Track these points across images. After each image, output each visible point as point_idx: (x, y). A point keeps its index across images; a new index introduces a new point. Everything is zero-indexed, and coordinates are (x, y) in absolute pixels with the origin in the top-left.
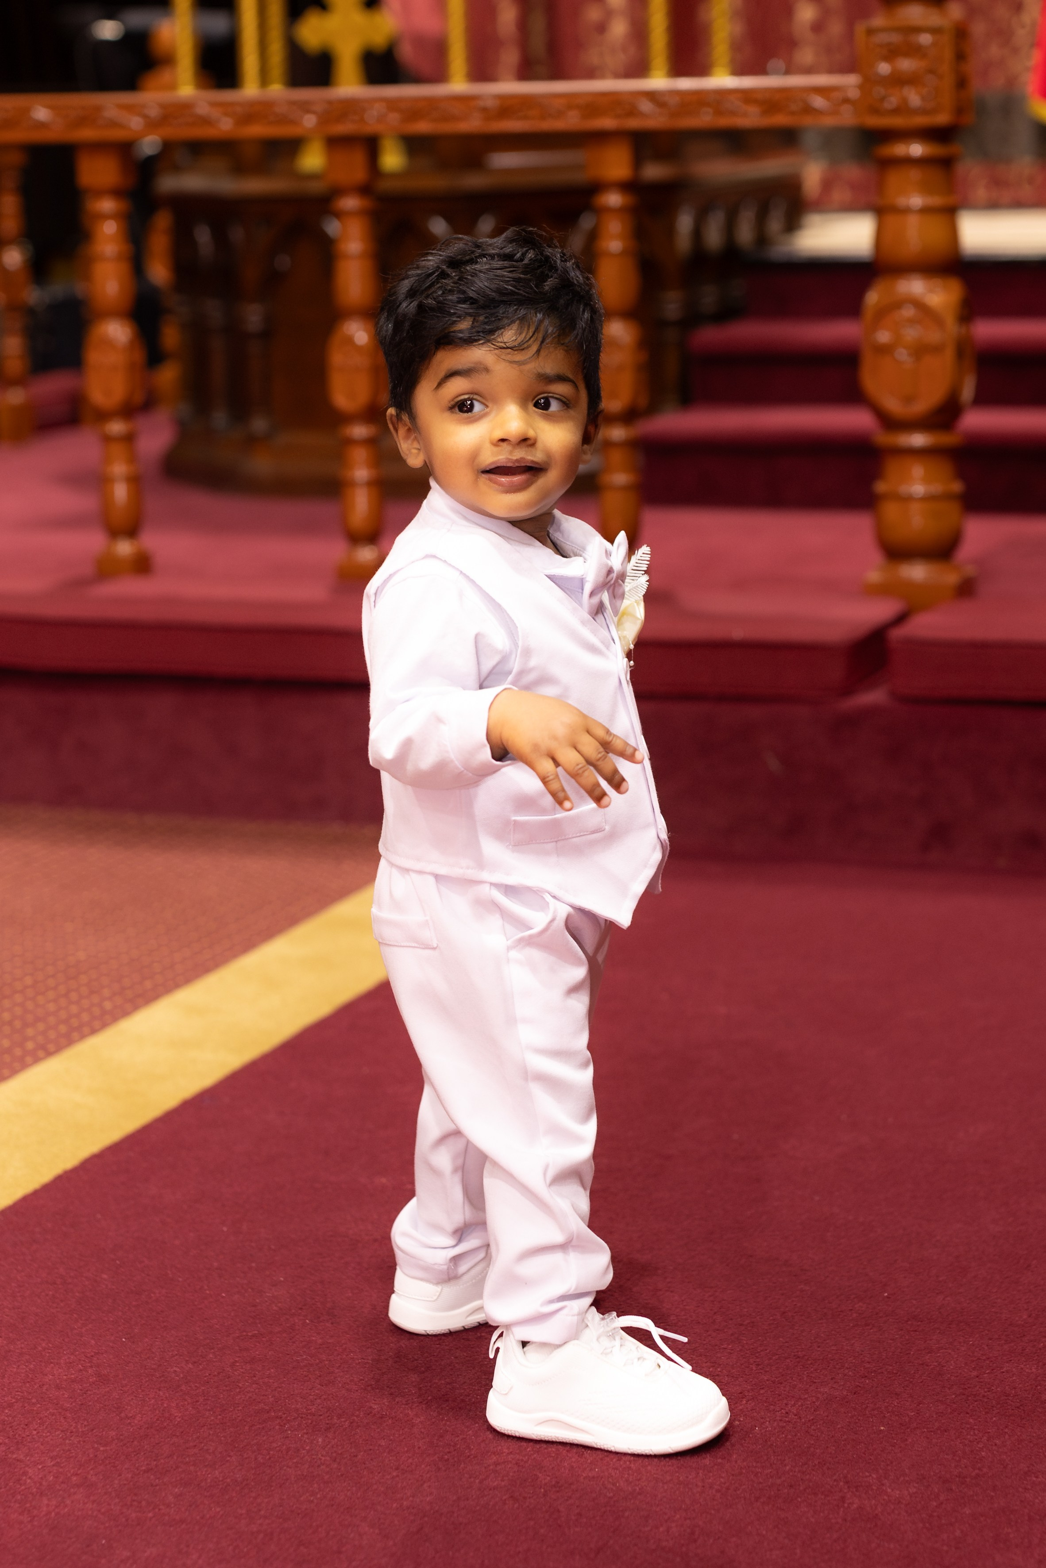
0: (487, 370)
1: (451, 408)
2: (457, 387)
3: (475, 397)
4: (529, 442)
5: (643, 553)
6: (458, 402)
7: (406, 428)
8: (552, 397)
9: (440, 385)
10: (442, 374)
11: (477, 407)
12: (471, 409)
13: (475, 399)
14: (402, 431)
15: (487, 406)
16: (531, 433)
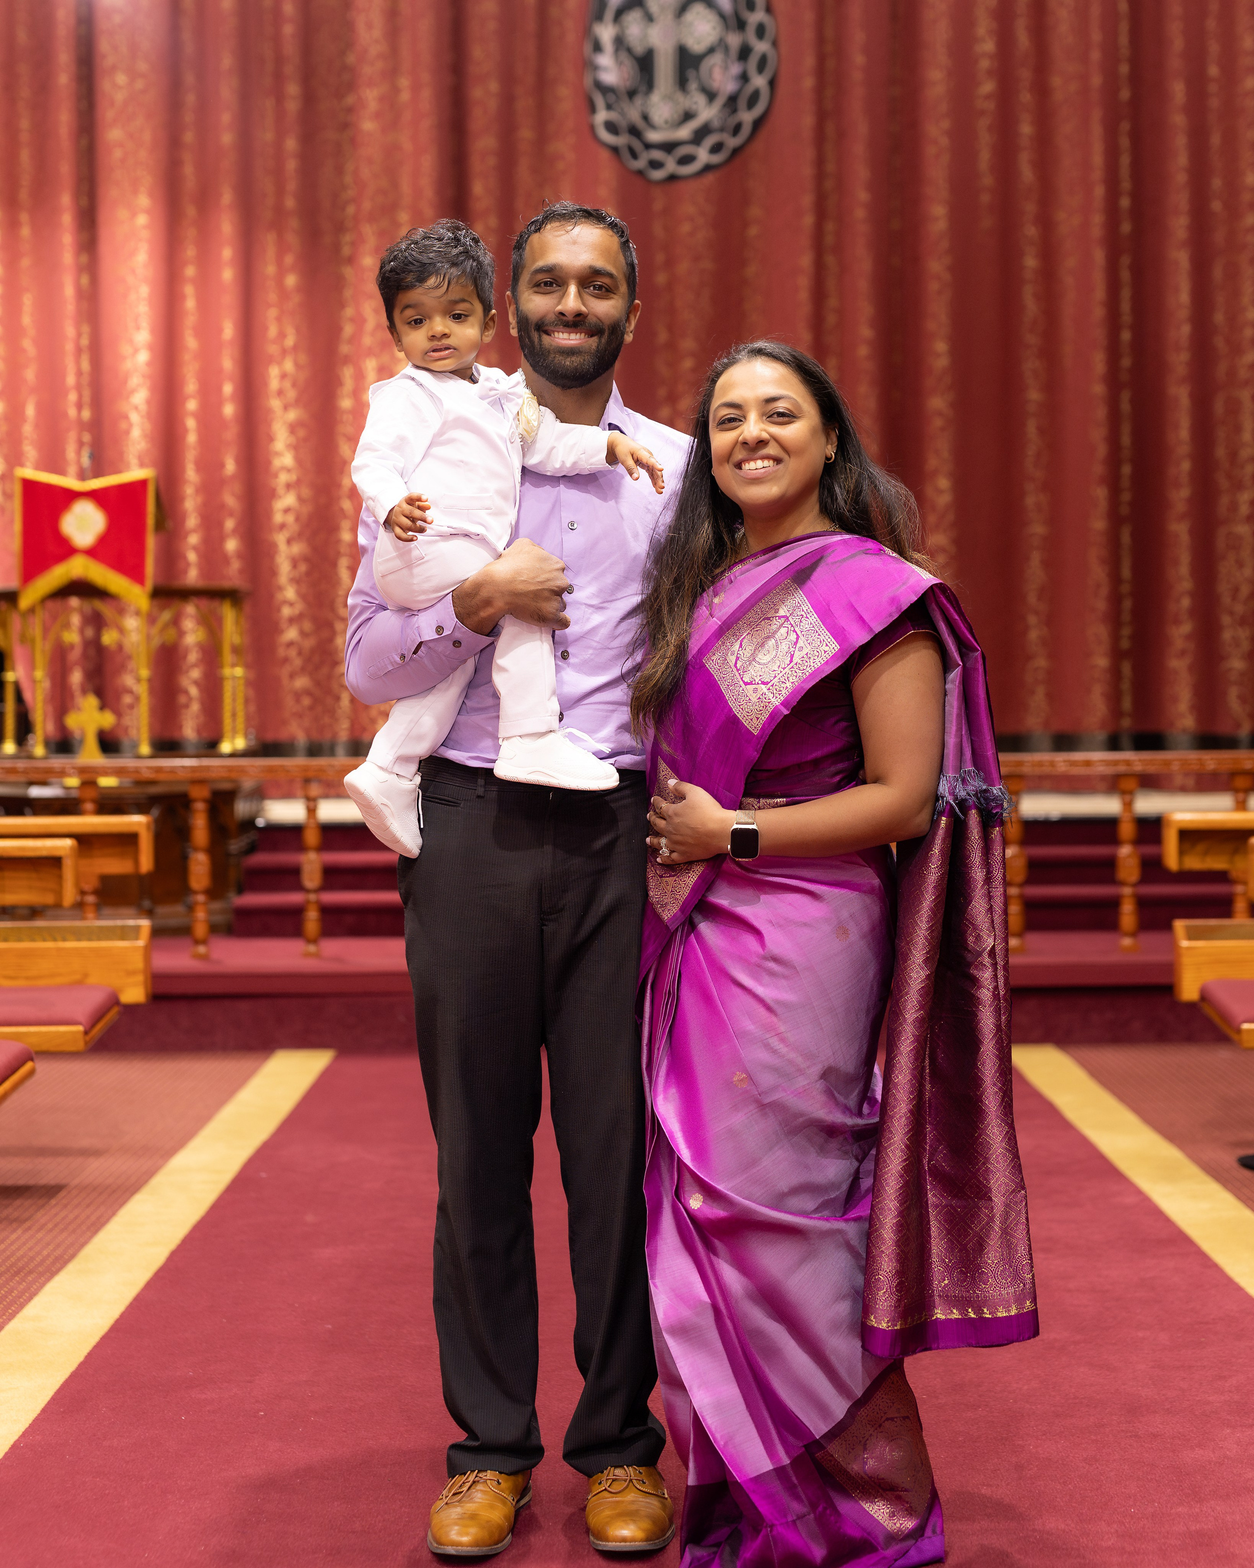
0: (423, 303)
1: (410, 323)
2: (410, 313)
9: (402, 311)
10: (402, 306)
11: (422, 321)
12: (419, 322)
13: (421, 317)
15: (426, 320)
16: (448, 332)
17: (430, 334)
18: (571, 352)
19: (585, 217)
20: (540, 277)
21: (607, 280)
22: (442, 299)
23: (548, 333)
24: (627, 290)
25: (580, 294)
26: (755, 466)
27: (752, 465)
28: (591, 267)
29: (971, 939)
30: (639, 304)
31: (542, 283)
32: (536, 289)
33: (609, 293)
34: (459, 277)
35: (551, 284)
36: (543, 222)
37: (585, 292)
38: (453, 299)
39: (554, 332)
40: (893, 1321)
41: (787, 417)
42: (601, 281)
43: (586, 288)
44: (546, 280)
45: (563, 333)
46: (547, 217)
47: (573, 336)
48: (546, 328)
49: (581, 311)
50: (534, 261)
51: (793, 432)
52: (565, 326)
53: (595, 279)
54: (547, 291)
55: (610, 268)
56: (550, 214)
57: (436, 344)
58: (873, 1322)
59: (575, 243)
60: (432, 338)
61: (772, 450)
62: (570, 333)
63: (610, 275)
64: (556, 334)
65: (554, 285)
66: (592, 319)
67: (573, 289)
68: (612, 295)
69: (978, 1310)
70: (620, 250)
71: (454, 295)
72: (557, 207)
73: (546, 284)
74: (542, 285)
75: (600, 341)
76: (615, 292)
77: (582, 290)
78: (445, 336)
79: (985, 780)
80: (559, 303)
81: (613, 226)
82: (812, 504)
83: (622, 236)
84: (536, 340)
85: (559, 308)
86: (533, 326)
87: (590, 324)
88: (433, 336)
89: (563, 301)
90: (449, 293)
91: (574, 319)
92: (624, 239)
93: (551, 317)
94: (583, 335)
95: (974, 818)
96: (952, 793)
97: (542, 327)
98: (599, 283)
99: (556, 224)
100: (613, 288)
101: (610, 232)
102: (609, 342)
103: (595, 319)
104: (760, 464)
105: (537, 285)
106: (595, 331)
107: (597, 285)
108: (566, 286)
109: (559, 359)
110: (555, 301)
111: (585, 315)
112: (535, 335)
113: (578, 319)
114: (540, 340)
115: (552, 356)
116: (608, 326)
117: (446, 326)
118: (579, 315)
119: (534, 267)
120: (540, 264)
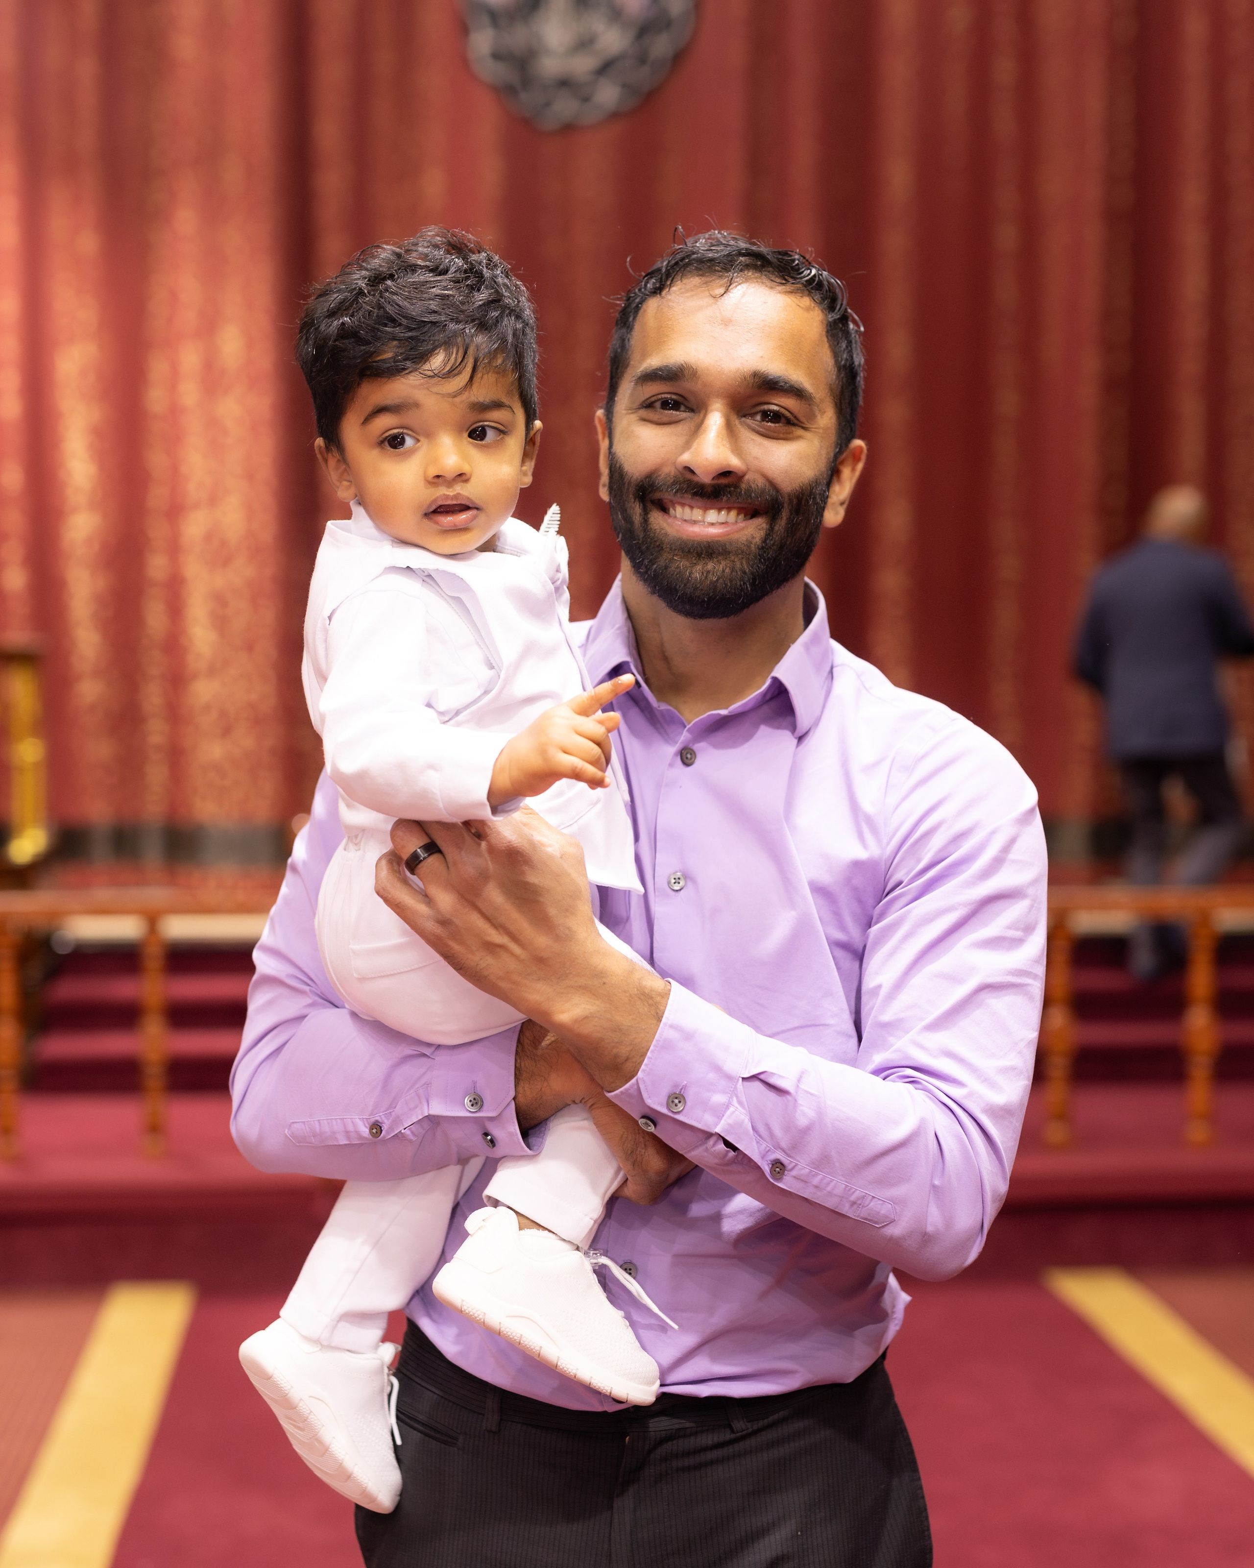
0: (417, 405)
1: (381, 443)
2: (385, 423)
3: (405, 431)
4: (464, 478)
5: (553, 514)
6: (387, 437)
7: (336, 460)
8: (488, 426)
9: (367, 420)
10: (369, 409)
11: (409, 442)
12: (402, 442)
13: (406, 434)
14: (332, 462)
15: (418, 441)
16: (466, 468)
17: (433, 472)
18: (709, 549)
19: (756, 268)
20: (655, 388)
21: (788, 402)
22: (457, 400)
23: (664, 509)
24: (834, 420)
25: (729, 427)
28: (756, 375)
30: (860, 448)
31: (656, 401)
32: (643, 413)
33: (793, 428)
34: (493, 355)
35: (676, 406)
36: (668, 274)
37: (741, 423)
38: (481, 399)
39: (673, 504)
42: (780, 403)
43: (745, 416)
44: (666, 396)
45: (692, 507)
46: (677, 263)
47: (712, 516)
48: (657, 495)
49: (729, 466)
50: (644, 356)
52: (695, 494)
53: (763, 399)
54: (665, 419)
55: (798, 376)
56: (682, 259)
57: (445, 494)
59: (726, 322)
60: (436, 480)
62: (706, 509)
63: (797, 392)
64: (679, 509)
65: (682, 408)
66: (753, 483)
67: (715, 420)
68: (800, 432)
70: (825, 339)
71: (482, 392)
72: (701, 244)
73: (665, 405)
74: (658, 404)
75: (771, 529)
76: (808, 426)
77: (736, 422)
78: (462, 477)
80: (687, 446)
81: (814, 286)
83: (831, 308)
84: (637, 518)
85: (686, 458)
86: (632, 490)
87: (749, 491)
88: (438, 477)
89: (695, 446)
90: (475, 387)
91: (713, 482)
92: (836, 316)
93: (669, 475)
94: (733, 513)
97: (651, 494)
98: (775, 408)
99: (695, 281)
100: (802, 419)
101: (806, 301)
102: (792, 528)
103: (760, 482)
105: (648, 405)
106: (759, 506)
107: (771, 411)
108: (703, 412)
109: (681, 563)
110: (681, 441)
111: (740, 474)
112: (636, 510)
113: (723, 481)
114: (646, 521)
115: (666, 556)
116: (789, 496)
117: (465, 457)
118: (726, 474)
119: (641, 369)
120: (654, 362)
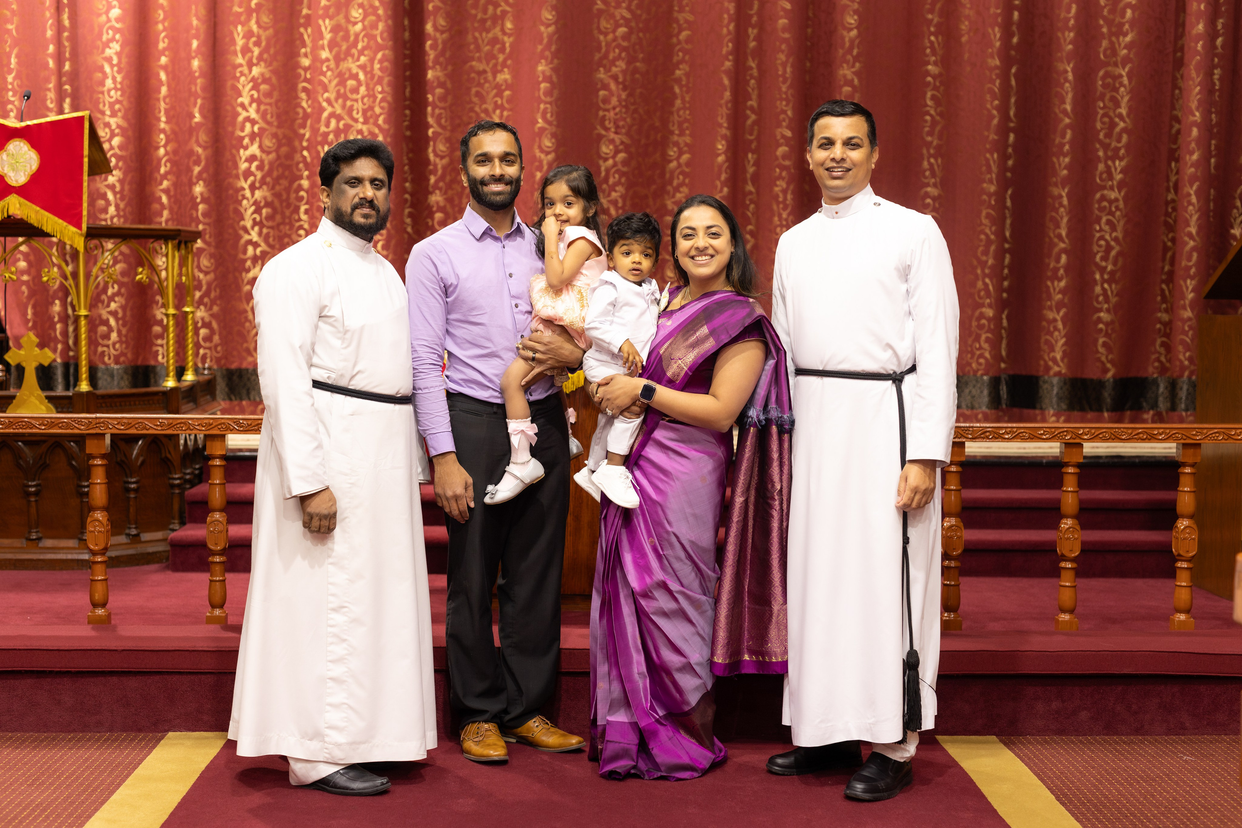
18: (499, 193)
19: (498, 128)
20: (480, 158)
21: (510, 157)
23: (486, 185)
24: (519, 161)
25: (501, 165)
26: (701, 259)
27: (700, 258)
28: (504, 152)
29: (770, 486)
32: (477, 164)
33: (512, 163)
35: (486, 161)
36: (476, 132)
37: (503, 164)
39: (489, 184)
40: (725, 659)
41: (716, 235)
43: (503, 162)
44: (483, 159)
45: (494, 185)
46: (478, 129)
47: (499, 186)
48: (485, 183)
49: (502, 173)
50: (474, 151)
51: (717, 243)
52: (495, 181)
53: (506, 157)
54: (484, 165)
55: (511, 151)
58: (716, 660)
59: (495, 141)
61: (711, 251)
62: (497, 185)
63: (513, 155)
64: (491, 185)
65: (488, 162)
66: (507, 177)
67: (497, 163)
68: (514, 164)
69: (763, 657)
70: (514, 142)
73: (483, 161)
74: (481, 162)
75: (510, 187)
76: (516, 163)
77: (501, 163)
79: (781, 412)
80: (491, 170)
81: (510, 131)
82: (723, 277)
85: (491, 173)
86: (478, 182)
87: (506, 179)
89: (493, 169)
91: (499, 178)
92: (515, 136)
93: (487, 177)
94: (503, 185)
95: (774, 429)
96: (758, 417)
97: (483, 183)
98: (508, 159)
100: (514, 161)
101: (509, 134)
102: (514, 187)
104: (704, 258)
105: (479, 162)
106: (508, 183)
108: (493, 162)
109: (493, 197)
110: (489, 169)
111: (504, 175)
112: (480, 187)
114: (481, 189)
115: (489, 196)
116: (513, 180)
118: (502, 176)
119: (474, 154)
120: (479, 152)
